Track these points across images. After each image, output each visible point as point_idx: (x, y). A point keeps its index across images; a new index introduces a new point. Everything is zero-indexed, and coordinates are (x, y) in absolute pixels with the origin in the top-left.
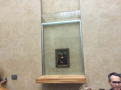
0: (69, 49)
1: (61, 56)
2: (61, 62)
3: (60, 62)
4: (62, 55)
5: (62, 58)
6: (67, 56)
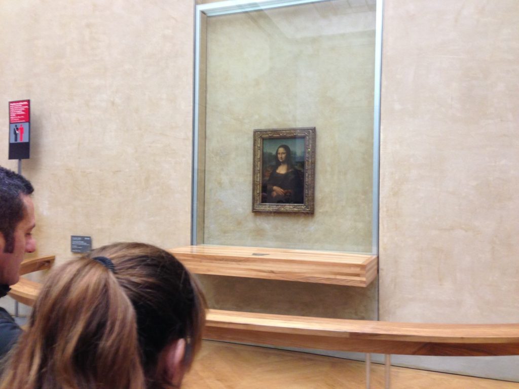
2: (277, 190)
3: (273, 191)
4: (282, 156)
5: (282, 170)
6: (302, 165)
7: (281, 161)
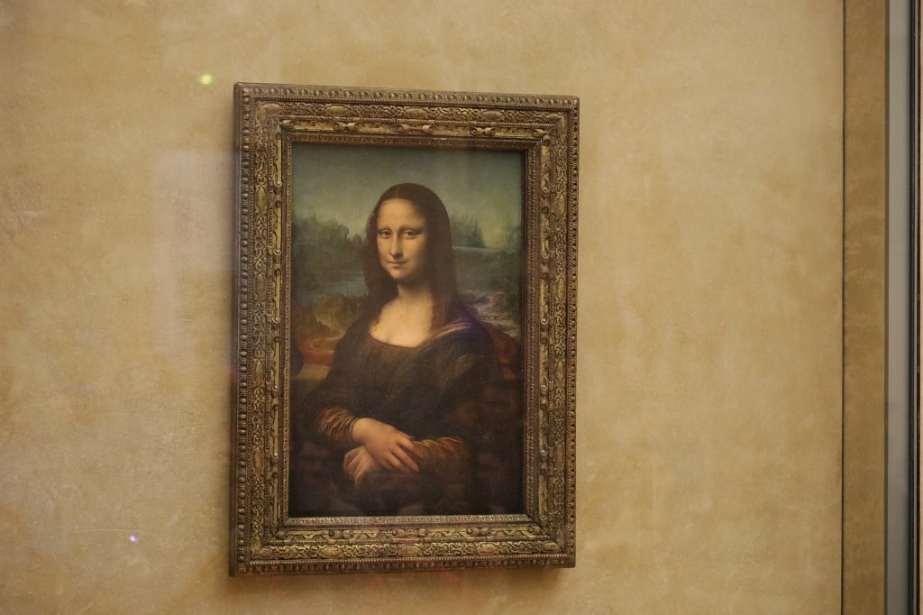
0: (570, 112)
1: (384, 291)
2: (378, 440)
4: (401, 247)
5: (403, 326)
6: (519, 303)
7: (395, 273)
